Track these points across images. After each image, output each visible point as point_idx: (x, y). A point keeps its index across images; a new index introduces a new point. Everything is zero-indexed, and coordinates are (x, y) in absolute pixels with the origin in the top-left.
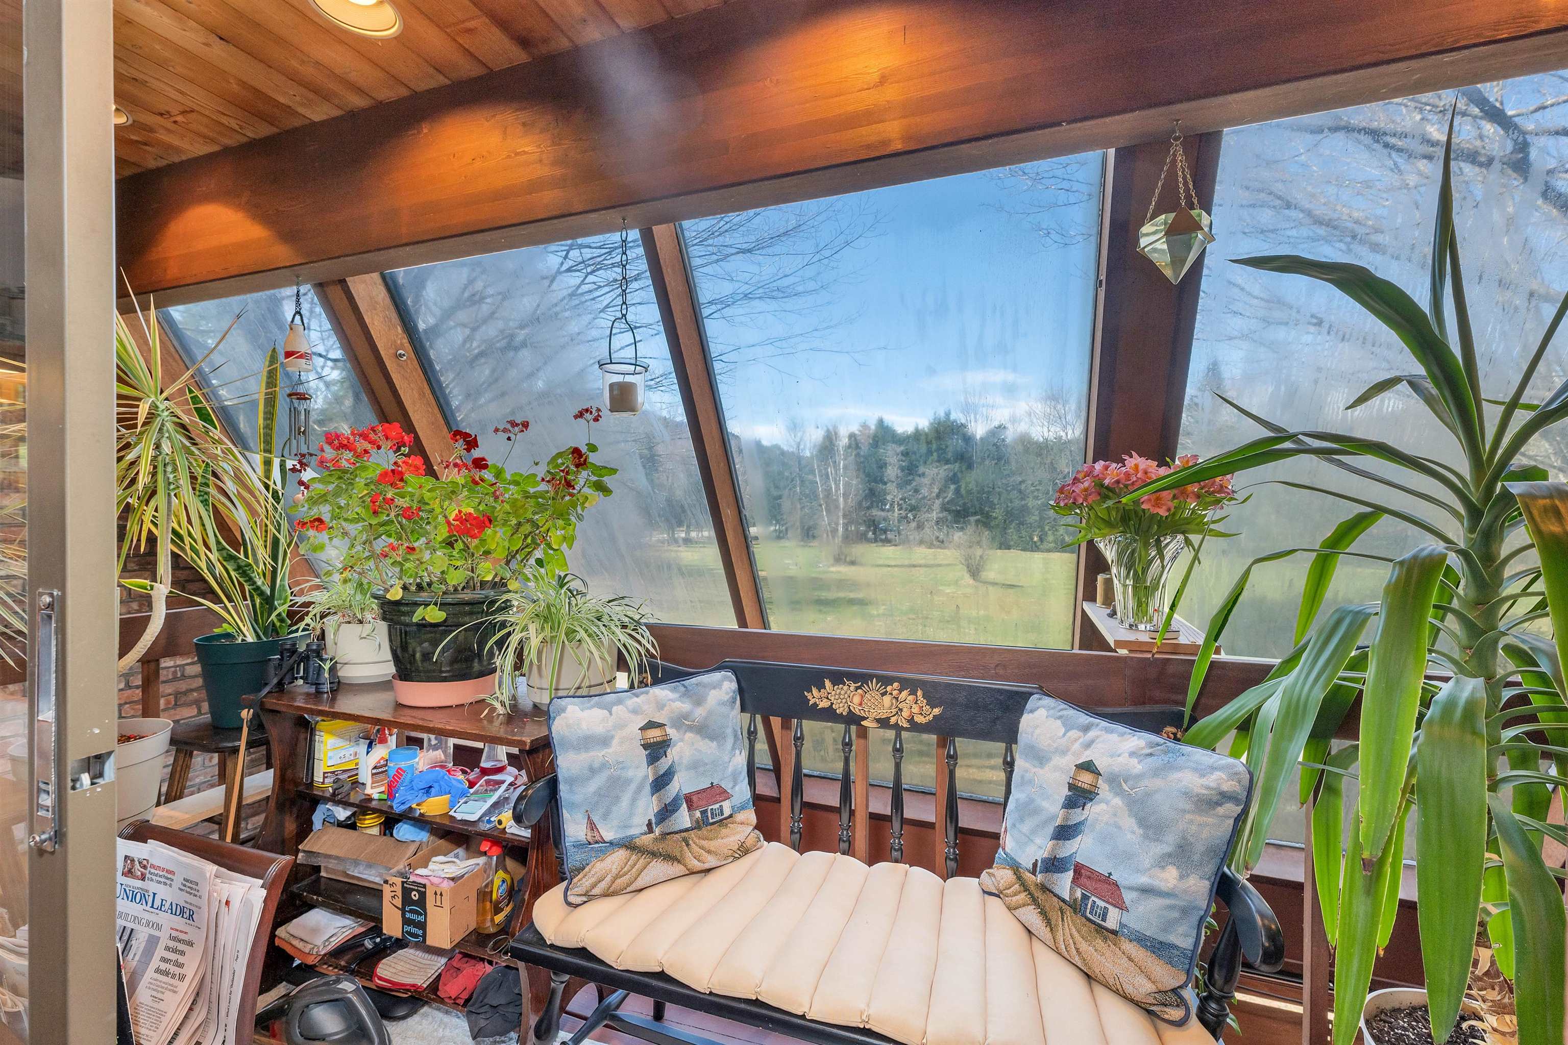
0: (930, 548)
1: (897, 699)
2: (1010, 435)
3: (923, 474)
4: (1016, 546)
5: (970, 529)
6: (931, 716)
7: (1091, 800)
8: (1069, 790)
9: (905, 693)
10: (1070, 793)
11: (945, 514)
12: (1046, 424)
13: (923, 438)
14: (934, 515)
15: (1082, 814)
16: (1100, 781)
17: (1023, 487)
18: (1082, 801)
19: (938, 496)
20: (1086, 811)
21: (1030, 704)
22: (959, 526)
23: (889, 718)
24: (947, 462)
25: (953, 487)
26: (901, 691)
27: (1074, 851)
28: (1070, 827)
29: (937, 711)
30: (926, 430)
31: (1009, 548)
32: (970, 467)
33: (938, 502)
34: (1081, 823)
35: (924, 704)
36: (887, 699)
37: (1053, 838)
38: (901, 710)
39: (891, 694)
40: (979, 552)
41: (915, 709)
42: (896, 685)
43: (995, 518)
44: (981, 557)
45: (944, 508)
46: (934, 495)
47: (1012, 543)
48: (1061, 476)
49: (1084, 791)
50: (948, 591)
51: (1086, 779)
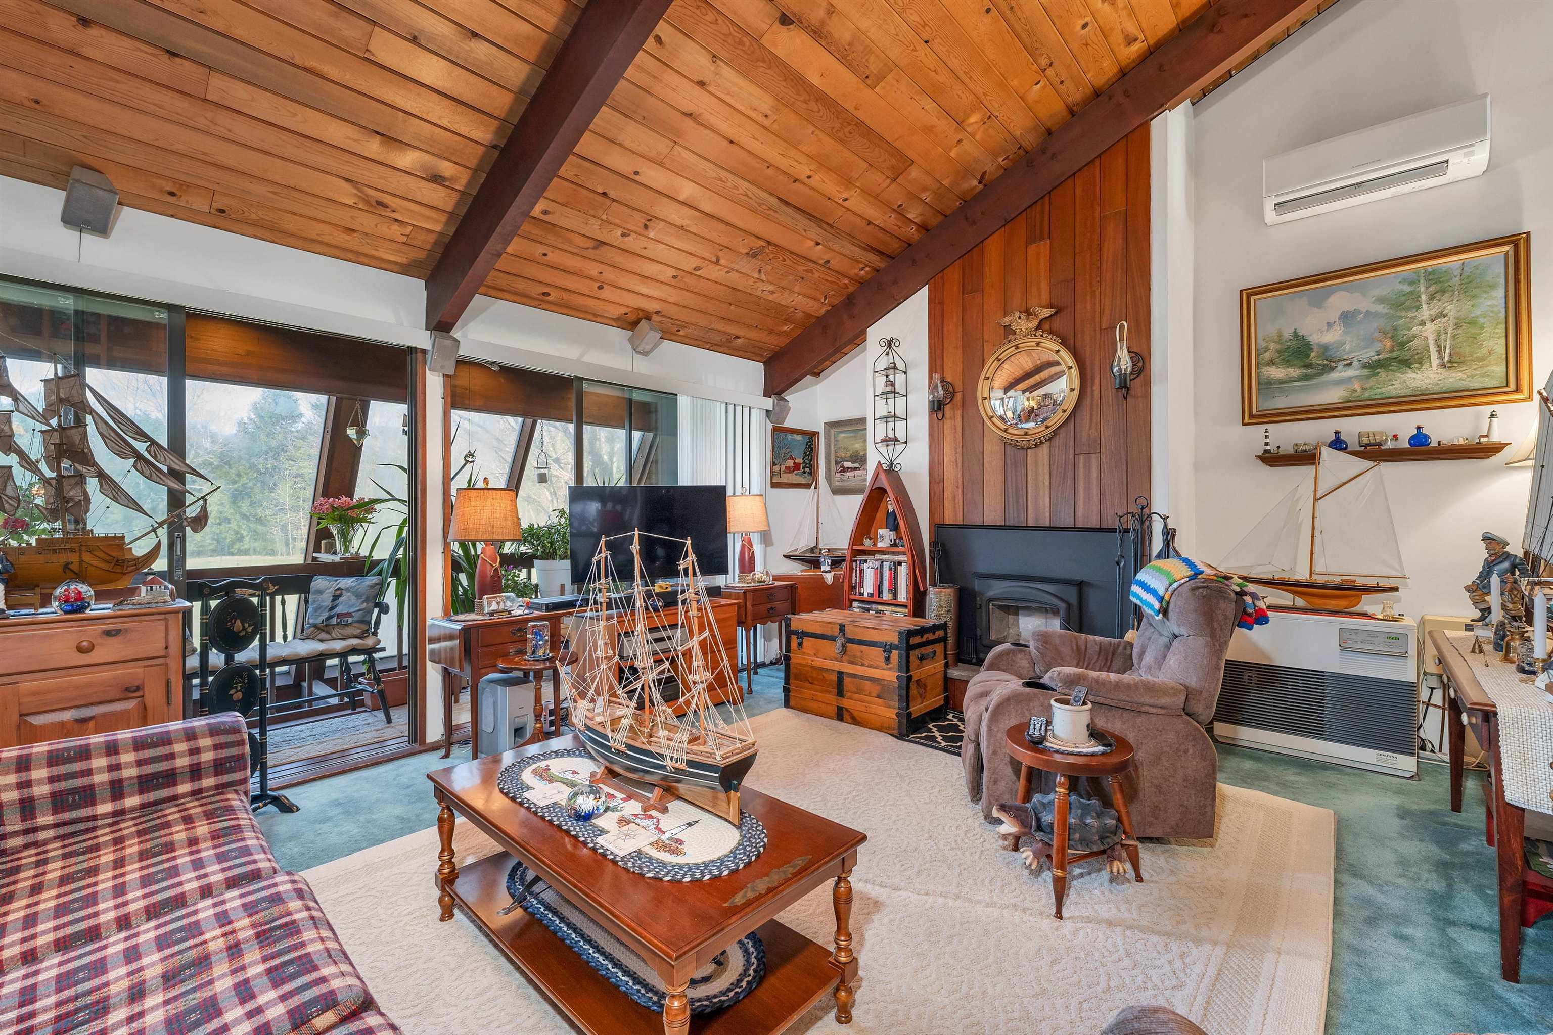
7: (341, 597)
10: (333, 598)
18: (337, 598)
20: (339, 601)
51: (338, 593)
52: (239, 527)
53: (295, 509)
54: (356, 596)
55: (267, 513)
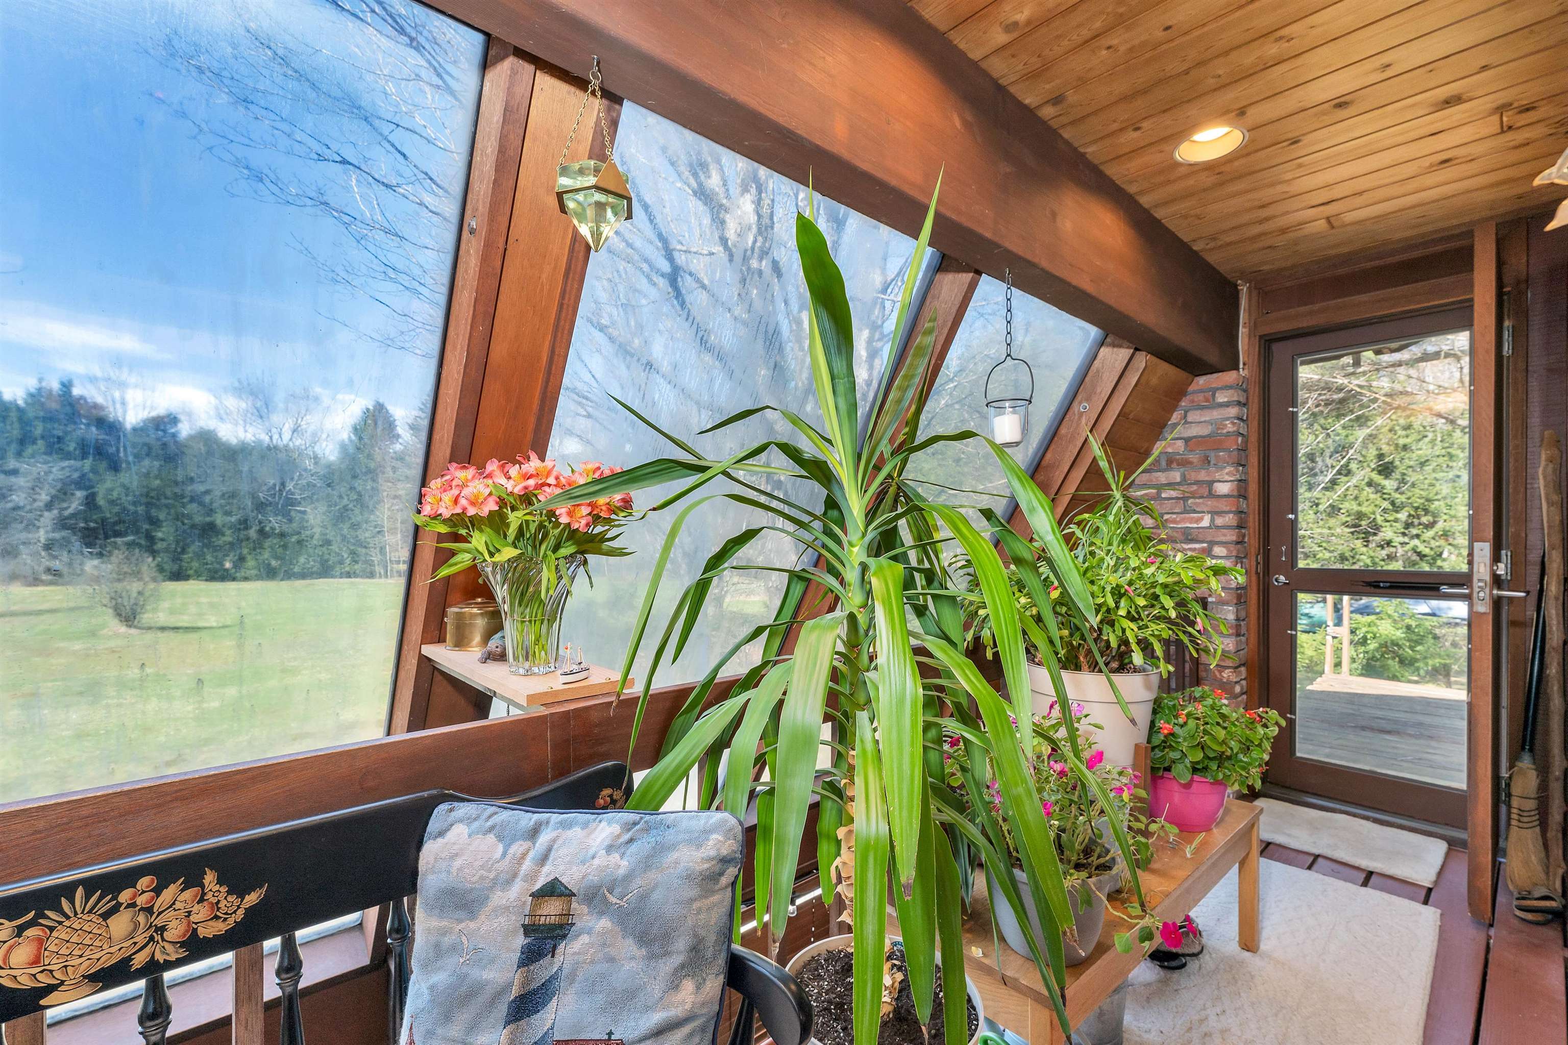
0: (30, 585)
1: (149, 910)
2: (184, 430)
3: (14, 472)
4: (198, 575)
5: (118, 556)
6: (241, 912)
7: (564, 936)
8: (526, 934)
9: (168, 894)
10: (528, 940)
11: (65, 533)
12: (241, 422)
13: (13, 415)
14: (42, 536)
15: (552, 964)
16: (574, 905)
17: (207, 499)
18: (550, 944)
19: (49, 506)
20: (559, 958)
21: (433, 825)
22: (95, 551)
23: (130, 958)
24: (68, 456)
25: (80, 494)
26: (158, 891)
27: (548, 1025)
28: (534, 992)
29: (252, 898)
30: (20, 402)
31: (187, 578)
32: (115, 467)
33: (48, 517)
34: (554, 978)
35: (221, 897)
36: (120, 924)
37: (507, 1023)
38: (162, 930)
39: (133, 905)
40: (135, 587)
41: (200, 913)
42: (144, 882)
43: (162, 540)
44: (140, 593)
45: (62, 523)
46: (41, 504)
47: (191, 572)
48: (265, 488)
49: (552, 928)
50: (77, 647)
51: (551, 909)
52: (341, 549)
53: (393, 531)
54: (643, 939)
55: (367, 535)
